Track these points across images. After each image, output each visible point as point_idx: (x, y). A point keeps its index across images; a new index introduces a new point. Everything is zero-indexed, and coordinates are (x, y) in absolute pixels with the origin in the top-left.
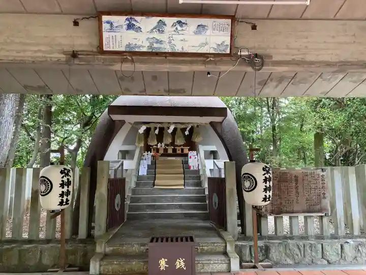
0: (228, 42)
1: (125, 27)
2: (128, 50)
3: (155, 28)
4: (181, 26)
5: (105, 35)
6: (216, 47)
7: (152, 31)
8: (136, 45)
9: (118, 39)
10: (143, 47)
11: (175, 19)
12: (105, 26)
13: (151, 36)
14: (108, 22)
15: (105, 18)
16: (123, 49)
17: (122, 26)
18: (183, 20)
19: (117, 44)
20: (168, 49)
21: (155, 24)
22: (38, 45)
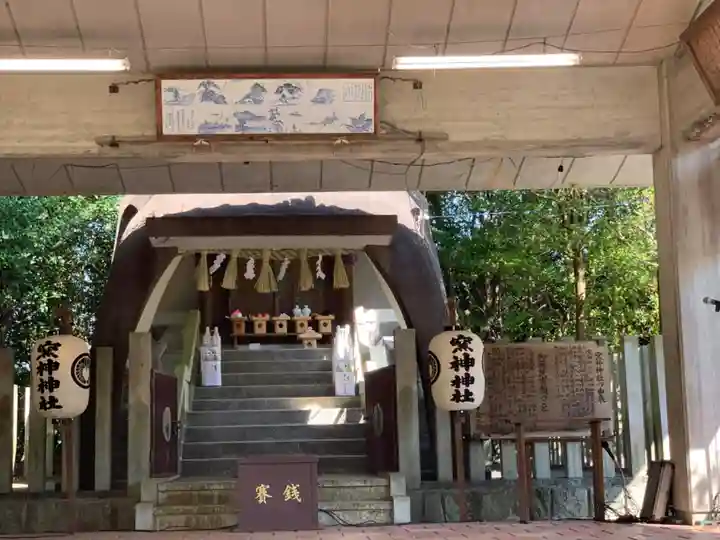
0: (370, 114)
1: (198, 97)
2: (202, 132)
3: (248, 96)
4: (291, 92)
5: (166, 110)
6: (349, 124)
7: (242, 102)
8: (216, 123)
9: (188, 115)
10: (229, 127)
11: (281, 82)
12: (166, 96)
13: (242, 108)
14: (170, 90)
15: (166, 84)
16: (194, 131)
17: (193, 96)
18: (294, 82)
19: (186, 123)
20: (269, 128)
21: (248, 91)
22: (52, 127)
